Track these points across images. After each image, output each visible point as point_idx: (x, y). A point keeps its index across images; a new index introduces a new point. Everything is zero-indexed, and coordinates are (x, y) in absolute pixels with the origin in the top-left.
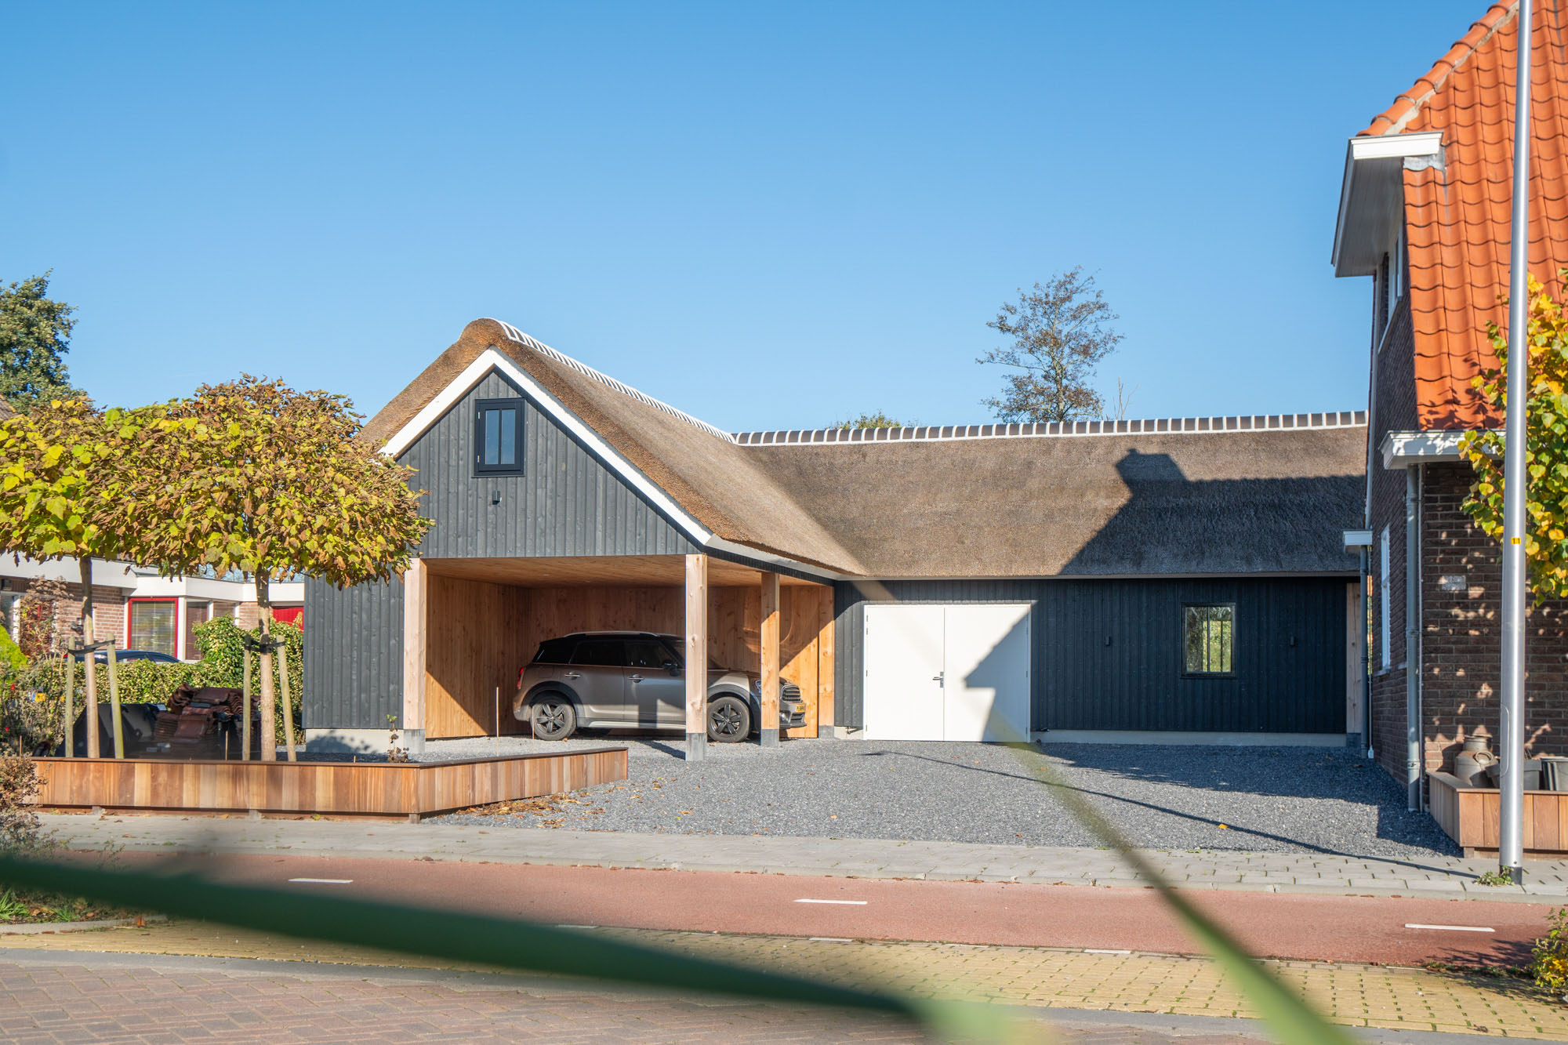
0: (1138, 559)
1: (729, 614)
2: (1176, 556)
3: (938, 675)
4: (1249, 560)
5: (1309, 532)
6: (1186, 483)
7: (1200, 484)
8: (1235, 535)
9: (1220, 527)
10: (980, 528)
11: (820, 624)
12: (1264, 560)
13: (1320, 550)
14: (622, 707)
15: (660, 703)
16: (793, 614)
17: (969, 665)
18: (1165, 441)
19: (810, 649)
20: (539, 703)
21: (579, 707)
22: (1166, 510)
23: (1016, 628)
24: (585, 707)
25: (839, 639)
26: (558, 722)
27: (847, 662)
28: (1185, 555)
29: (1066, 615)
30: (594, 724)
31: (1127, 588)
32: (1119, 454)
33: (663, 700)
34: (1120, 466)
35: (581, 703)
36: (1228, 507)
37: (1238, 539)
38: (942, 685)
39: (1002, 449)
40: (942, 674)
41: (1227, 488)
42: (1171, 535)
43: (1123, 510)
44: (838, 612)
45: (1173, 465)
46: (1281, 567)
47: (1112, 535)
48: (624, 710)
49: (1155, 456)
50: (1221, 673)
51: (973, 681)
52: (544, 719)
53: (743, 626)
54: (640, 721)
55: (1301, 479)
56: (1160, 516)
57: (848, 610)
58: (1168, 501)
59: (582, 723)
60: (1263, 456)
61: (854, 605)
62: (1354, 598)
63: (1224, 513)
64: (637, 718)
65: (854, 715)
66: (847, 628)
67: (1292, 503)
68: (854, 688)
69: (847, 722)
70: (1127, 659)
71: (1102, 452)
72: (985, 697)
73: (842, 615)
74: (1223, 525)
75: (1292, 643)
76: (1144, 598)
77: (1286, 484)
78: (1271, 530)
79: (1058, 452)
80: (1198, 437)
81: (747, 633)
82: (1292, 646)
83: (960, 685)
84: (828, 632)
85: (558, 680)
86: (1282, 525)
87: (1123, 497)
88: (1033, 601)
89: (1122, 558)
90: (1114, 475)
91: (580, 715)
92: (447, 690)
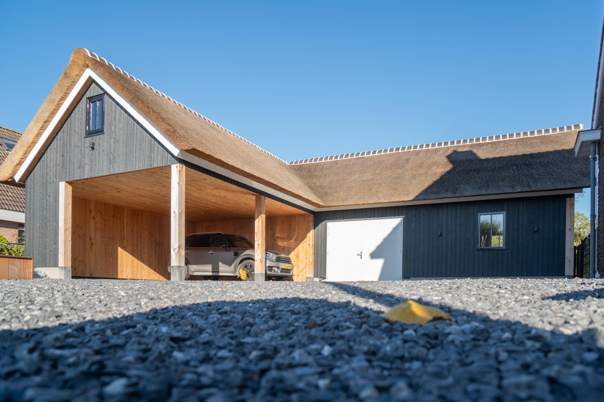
0: (455, 191)
1: (271, 229)
2: (474, 188)
3: (360, 253)
4: (513, 187)
5: (546, 173)
6: (481, 160)
7: (487, 160)
8: (506, 177)
9: (498, 175)
10: (380, 184)
11: (308, 231)
12: (521, 186)
13: (552, 180)
14: (205, 265)
15: (220, 264)
16: (297, 228)
17: (373, 248)
18: (472, 146)
19: (304, 243)
21: (189, 266)
22: (471, 171)
23: (395, 229)
24: (192, 266)
25: (316, 237)
27: (319, 249)
28: (479, 188)
29: (420, 222)
30: (196, 274)
31: (450, 207)
32: (449, 152)
34: (449, 157)
35: (190, 264)
36: (502, 167)
37: (507, 179)
38: (361, 258)
39: (397, 156)
40: (361, 252)
41: (502, 160)
42: (473, 180)
43: (448, 172)
44: (315, 226)
45: (475, 154)
46: (531, 188)
47: (443, 182)
48: (206, 267)
49: (467, 151)
50: (499, 247)
51: (374, 256)
53: (275, 234)
54: (213, 272)
55: (539, 153)
56: (467, 173)
57: (320, 225)
58: (472, 167)
59: (191, 273)
60: (520, 146)
61: (323, 223)
62: (570, 205)
63: (500, 170)
64: (211, 270)
65: (322, 272)
66: (320, 233)
67: (536, 163)
68: (322, 260)
69: (319, 276)
70: (450, 242)
71: (442, 152)
72: (379, 263)
73: (317, 227)
74: (499, 174)
75: (536, 230)
76: (459, 212)
77: (532, 155)
78: (525, 174)
79: (421, 154)
80: (487, 144)
81: (278, 237)
82: (535, 232)
83: (369, 257)
84: (311, 234)
86: (531, 171)
87: (449, 167)
88: (404, 216)
89: (447, 191)
90: (445, 160)
91: (190, 269)
92: (138, 259)
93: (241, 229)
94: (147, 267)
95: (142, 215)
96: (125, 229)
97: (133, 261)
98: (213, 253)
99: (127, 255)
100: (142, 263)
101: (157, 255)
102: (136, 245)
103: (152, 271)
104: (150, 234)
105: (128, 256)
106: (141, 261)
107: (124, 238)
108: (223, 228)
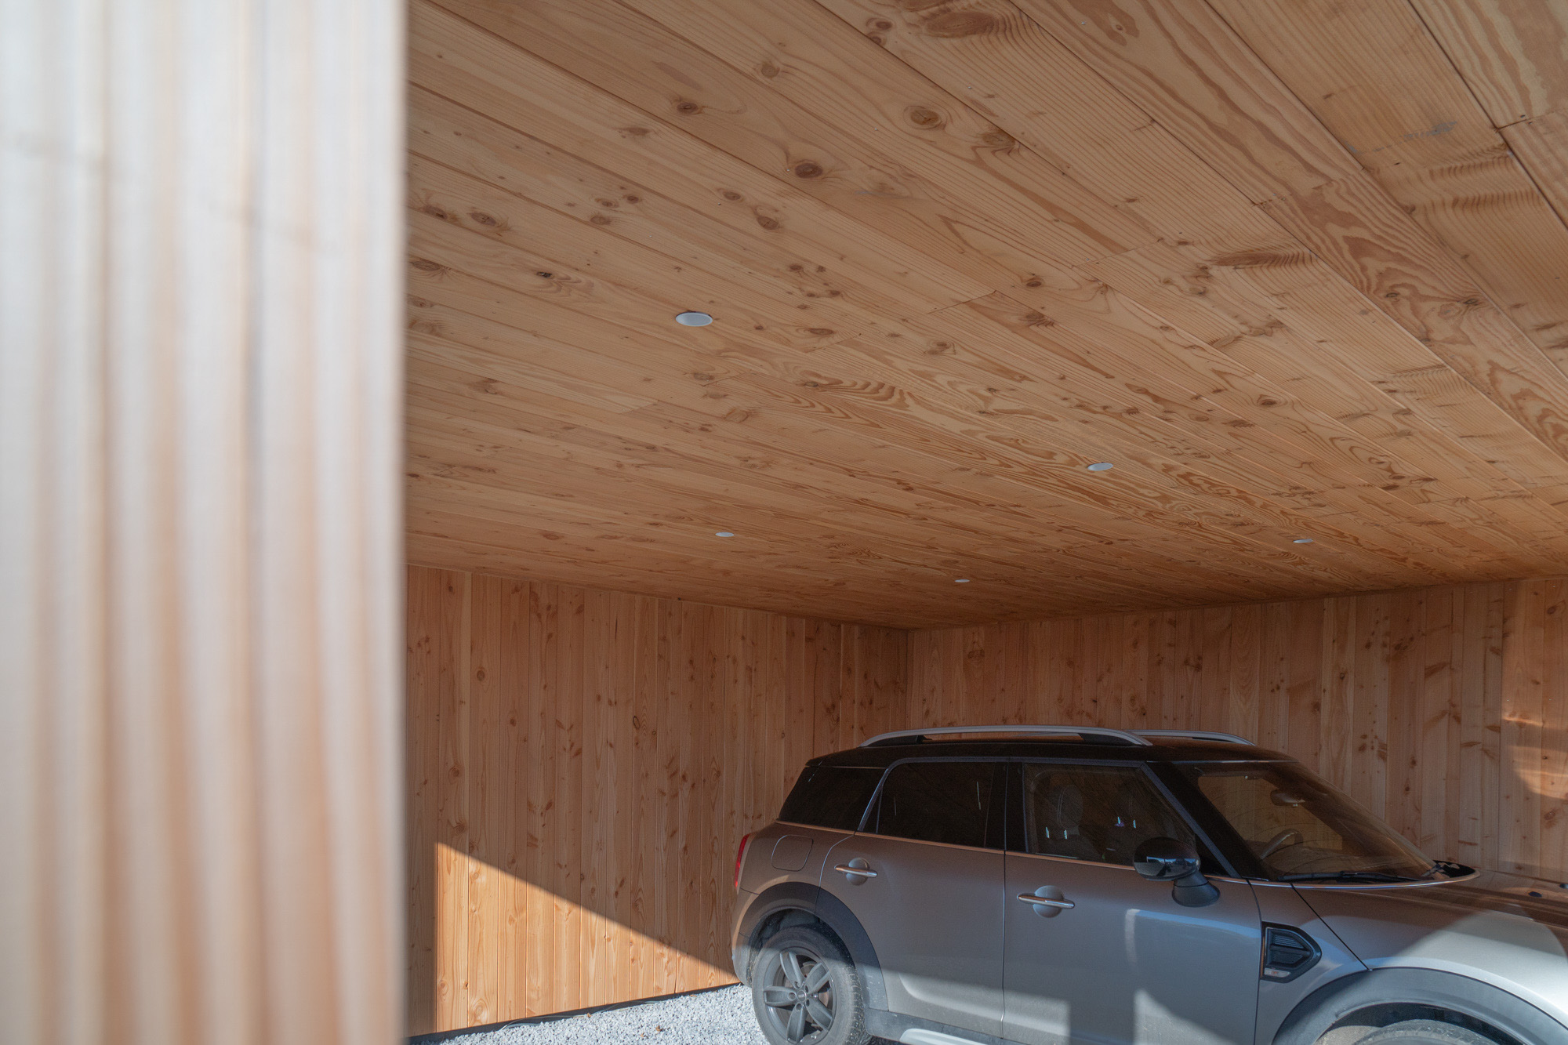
14: (996, 997)
15: (1146, 1007)
20: (771, 947)
21: (871, 975)
24: (888, 979)
26: (816, 1010)
30: (916, 1037)
33: (1161, 998)
35: (875, 963)
48: (1003, 1008)
52: (785, 995)
59: (878, 1027)
85: (819, 882)
91: (875, 1001)
92: (553, 889)
93: (1198, 668)
94: (614, 929)
95: (580, 610)
96: (465, 712)
97: (520, 909)
98: (1059, 910)
99: (473, 878)
100: (581, 913)
101: (681, 845)
102: (540, 801)
103: (644, 946)
104: (637, 723)
105: (482, 879)
106: (576, 900)
107: (457, 772)
108: (1070, 663)
